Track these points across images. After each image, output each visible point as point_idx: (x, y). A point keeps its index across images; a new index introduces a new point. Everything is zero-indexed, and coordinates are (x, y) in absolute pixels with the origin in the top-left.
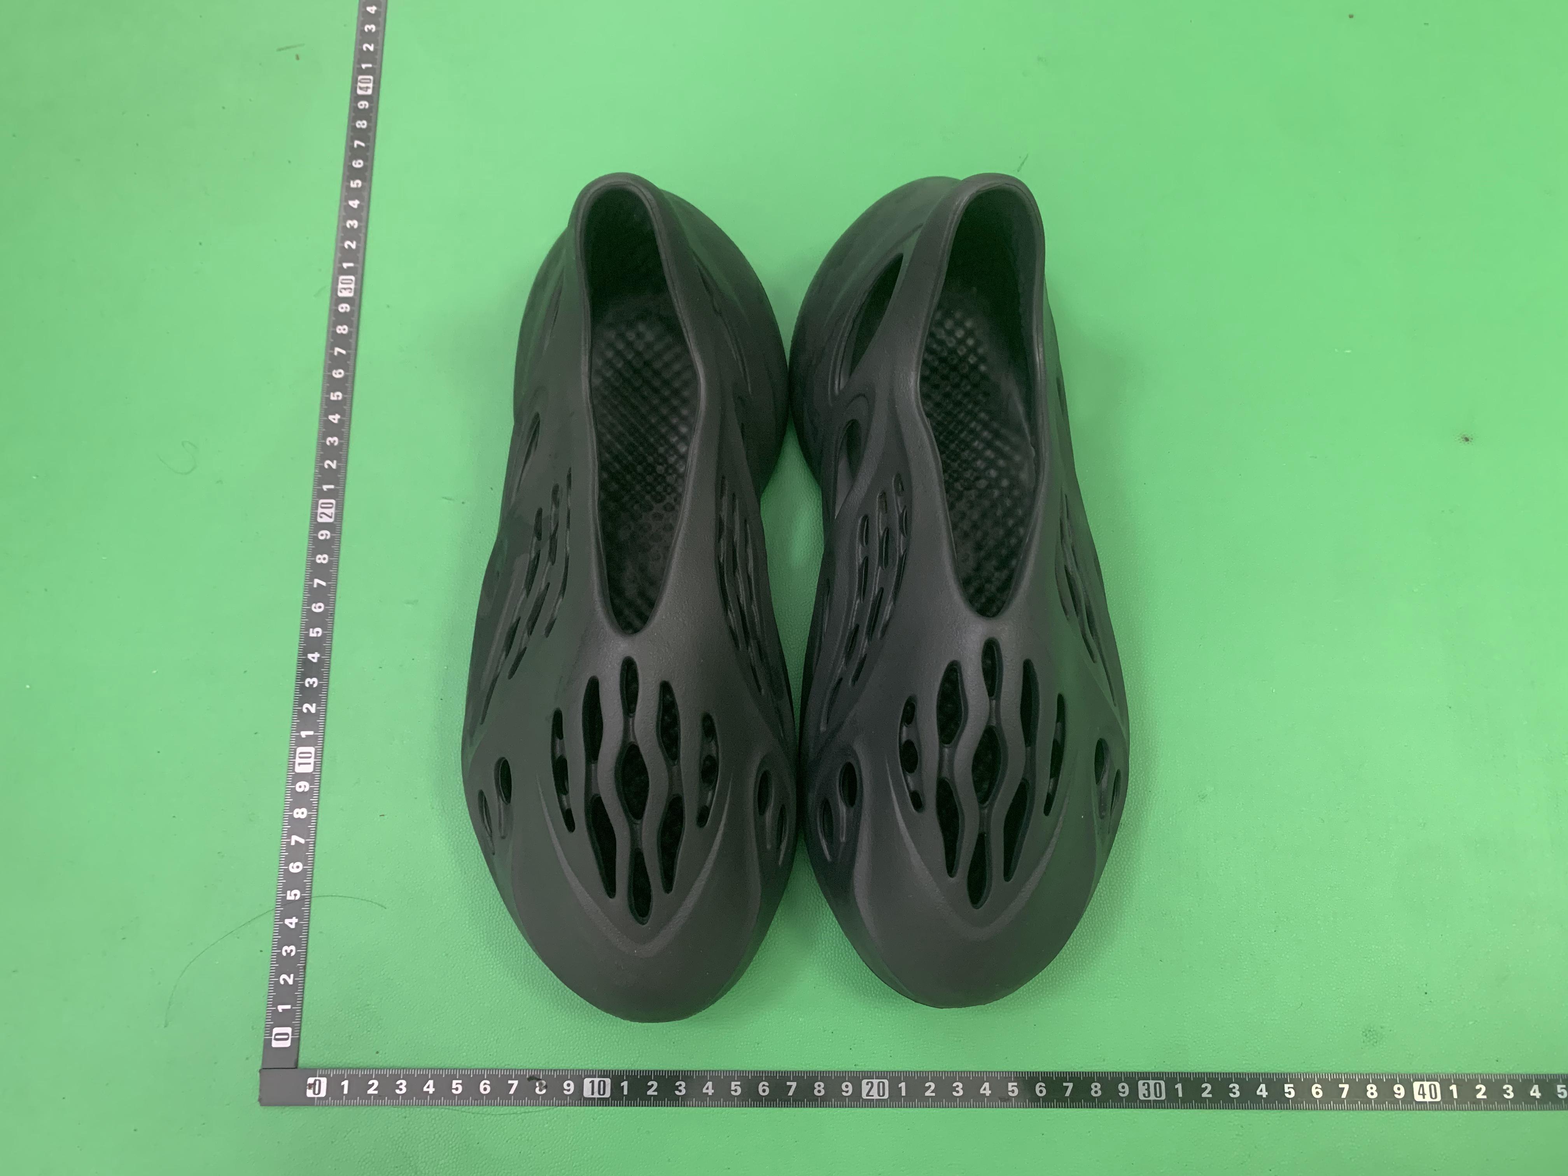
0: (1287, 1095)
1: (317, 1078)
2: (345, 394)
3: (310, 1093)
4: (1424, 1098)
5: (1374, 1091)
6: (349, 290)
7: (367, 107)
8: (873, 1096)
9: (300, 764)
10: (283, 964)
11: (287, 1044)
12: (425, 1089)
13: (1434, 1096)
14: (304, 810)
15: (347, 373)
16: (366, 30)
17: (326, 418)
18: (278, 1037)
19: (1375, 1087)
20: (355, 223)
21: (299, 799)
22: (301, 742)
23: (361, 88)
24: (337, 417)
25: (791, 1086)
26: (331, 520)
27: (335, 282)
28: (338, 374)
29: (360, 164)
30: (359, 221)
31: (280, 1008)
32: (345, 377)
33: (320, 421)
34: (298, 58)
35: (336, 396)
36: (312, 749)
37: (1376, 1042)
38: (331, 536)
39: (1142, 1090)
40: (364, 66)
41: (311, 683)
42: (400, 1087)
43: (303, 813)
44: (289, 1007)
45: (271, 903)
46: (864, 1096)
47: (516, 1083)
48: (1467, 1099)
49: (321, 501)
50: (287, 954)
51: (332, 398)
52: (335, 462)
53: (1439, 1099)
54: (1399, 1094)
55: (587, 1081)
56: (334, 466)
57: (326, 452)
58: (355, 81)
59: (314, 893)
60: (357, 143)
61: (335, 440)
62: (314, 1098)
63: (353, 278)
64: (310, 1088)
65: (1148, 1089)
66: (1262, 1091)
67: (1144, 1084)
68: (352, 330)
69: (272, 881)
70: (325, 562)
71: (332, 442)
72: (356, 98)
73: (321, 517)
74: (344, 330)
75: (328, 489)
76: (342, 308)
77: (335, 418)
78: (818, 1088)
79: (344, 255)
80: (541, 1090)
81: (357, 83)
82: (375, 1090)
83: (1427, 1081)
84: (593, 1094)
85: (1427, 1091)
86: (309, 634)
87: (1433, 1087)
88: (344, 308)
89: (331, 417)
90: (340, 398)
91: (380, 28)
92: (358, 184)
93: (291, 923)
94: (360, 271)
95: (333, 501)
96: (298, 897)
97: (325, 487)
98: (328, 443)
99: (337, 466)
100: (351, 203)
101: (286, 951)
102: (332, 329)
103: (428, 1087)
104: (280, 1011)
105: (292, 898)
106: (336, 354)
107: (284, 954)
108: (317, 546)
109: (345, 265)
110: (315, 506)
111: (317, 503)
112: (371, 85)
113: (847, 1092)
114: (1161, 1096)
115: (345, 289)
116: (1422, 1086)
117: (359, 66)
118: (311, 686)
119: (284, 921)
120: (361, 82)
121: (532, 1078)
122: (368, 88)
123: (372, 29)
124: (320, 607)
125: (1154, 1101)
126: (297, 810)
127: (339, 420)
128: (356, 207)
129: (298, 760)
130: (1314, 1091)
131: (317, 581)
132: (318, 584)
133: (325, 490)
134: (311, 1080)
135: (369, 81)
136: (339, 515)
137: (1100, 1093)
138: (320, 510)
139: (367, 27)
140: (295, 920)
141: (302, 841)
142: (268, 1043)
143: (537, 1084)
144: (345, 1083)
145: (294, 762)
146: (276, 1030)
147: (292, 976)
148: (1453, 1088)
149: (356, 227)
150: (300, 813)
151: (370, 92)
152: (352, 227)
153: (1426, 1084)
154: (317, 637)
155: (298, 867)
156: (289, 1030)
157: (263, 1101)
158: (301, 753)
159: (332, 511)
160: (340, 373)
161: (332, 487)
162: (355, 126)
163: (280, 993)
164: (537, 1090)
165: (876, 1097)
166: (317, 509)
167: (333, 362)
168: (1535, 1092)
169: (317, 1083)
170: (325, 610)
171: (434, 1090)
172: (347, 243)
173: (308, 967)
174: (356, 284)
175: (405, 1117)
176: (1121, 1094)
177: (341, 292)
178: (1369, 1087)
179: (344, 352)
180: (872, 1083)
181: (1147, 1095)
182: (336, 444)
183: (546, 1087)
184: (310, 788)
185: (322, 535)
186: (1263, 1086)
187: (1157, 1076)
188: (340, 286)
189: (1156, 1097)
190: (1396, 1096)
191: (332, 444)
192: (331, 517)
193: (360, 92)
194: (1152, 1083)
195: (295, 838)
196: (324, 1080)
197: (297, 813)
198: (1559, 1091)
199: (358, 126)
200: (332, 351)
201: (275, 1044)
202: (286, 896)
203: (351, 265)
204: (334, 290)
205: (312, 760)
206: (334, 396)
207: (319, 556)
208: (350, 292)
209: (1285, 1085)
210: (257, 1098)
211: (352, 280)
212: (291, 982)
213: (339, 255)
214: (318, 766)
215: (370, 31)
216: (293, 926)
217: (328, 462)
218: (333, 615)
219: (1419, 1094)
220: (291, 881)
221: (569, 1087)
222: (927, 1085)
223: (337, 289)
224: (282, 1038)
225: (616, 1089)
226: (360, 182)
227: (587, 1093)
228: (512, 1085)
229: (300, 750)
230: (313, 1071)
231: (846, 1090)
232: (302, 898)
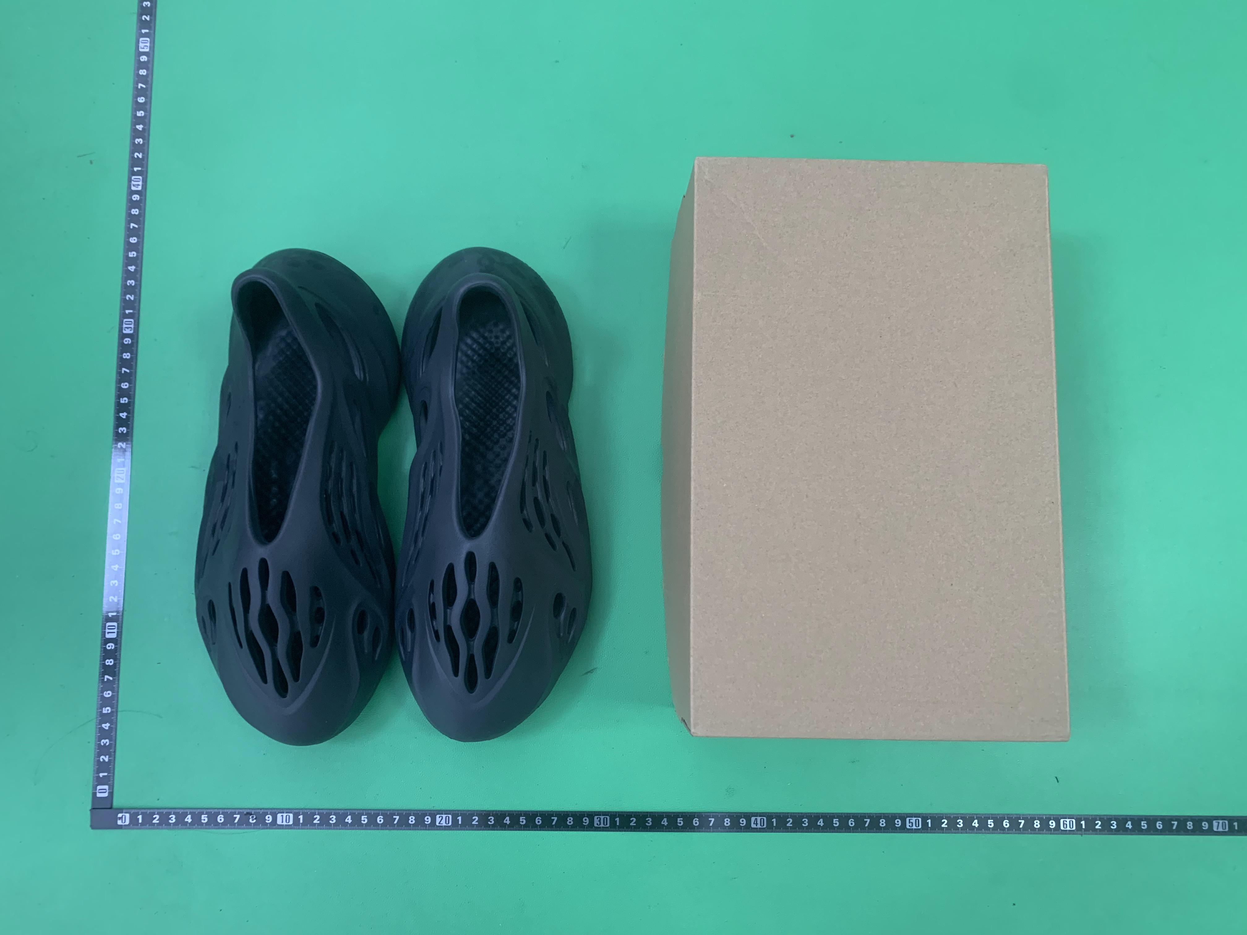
0: (679, 824)
2: (130, 399)
3: (119, 822)
4: (757, 826)
5: (728, 822)
6: (130, 329)
7: (138, 199)
8: (442, 824)
9: (108, 633)
10: (102, 750)
11: (106, 795)
12: (186, 820)
13: (762, 825)
14: (112, 660)
15: (131, 385)
16: (136, 142)
17: (118, 415)
18: (100, 791)
19: (729, 820)
20: (132, 282)
21: (108, 654)
22: (109, 619)
23: (134, 185)
24: (125, 414)
25: (395, 819)
26: (123, 482)
27: (121, 323)
28: (125, 386)
29: (135, 240)
30: (136, 281)
31: (101, 775)
32: (130, 388)
33: (114, 417)
34: (91, 162)
35: (124, 400)
36: (115, 624)
37: (733, 795)
38: (123, 492)
39: (596, 821)
40: (135, 169)
42: (172, 819)
43: (111, 662)
44: (106, 774)
45: (93, 715)
46: (437, 824)
47: (238, 816)
48: (781, 826)
49: (116, 469)
51: (122, 402)
52: (124, 444)
53: (764, 826)
54: (743, 824)
55: (279, 816)
56: (124, 446)
57: (118, 437)
58: (130, 180)
59: (119, 709)
60: (132, 225)
61: (124, 429)
62: (123, 825)
63: (132, 320)
64: (119, 820)
65: (600, 821)
66: (665, 822)
67: (597, 818)
68: (132, 356)
69: (94, 701)
70: (120, 508)
71: (122, 430)
72: (131, 192)
73: (116, 479)
74: (128, 356)
75: (120, 461)
77: (123, 415)
78: (411, 820)
79: (126, 304)
80: (253, 820)
81: (131, 182)
82: (157, 820)
83: (759, 816)
84: (282, 822)
85: (759, 822)
86: (111, 554)
87: (762, 820)
88: (127, 341)
89: (121, 414)
90: (126, 402)
91: (146, 141)
94: (136, 316)
95: (124, 469)
96: (109, 712)
98: (120, 431)
99: (126, 446)
100: (130, 268)
101: (104, 742)
102: (120, 356)
103: (188, 819)
105: (106, 712)
106: (123, 372)
107: (103, 744)
108: (115, 498)
109: (127, 312)
111: (114, 470)
112: (140, 183)
113: (428, 822)
114: (607, 824)
115: (128, 328)
116: (756, 819)
117: (132, 169)
118: (114, 585)
119: (102, 725)
120: (134, 181)
121: (247, 814)
122: (138, 185)
123: (140, 142)
124: (117, 537)
125: (603, 827)
126: (107, 660)
127: (126, 416)
128: (133, 271)
129: (107, 631)
130: (693, 822)
131: (115, 520)
132: (117, 522)
133: (118, 462)
134: (120, 815)
135: (139, 180)
136: (128, 478)
137: (572, 823)
138: (116, 475)
140: (108, 725)
141: (111, 678)
142: (94, 794)
143: (251, 817)
144: (140, 817)
145: (105, 631)
146: (99, 787)
147: (107, 756)
148: (774, 820)
149: (133, 285)
150: (109, 662)
151: (140, 188)
152: (131, 285)
153: (759, 818)
154: (117, 555)
155: (109, 694)
156: (106, 787)
157: (93, 827)
158: (109, 626)
159: (123, 476)
161: (123, 460)
162: (131, 213)
163: (100, 767)
164: (251, 821)
165: (444, 824)
166: (114, 474)
167: (121, 378)
168: (821, 823)
169: (124, 817)
170: (121, 539)
171: (191, 820)
172: (128, 296)
173: (117, 752)
174: (135, 325)
176: (584, 824)
177: (125, 330)
178: (725, 820)
179: (128, 371)
180: (442, 817)
181: (599, 824)
182: (125, 432)
183: (256, 819)
184: (115, 647)
185: (117, 491)
186: (665, 819)
187: (605, 814)
188: (124, 326)
189: (604, 825)
190: (741, 825)
191: (122, 432)
192: (123, 479)
193: (133, 188)
194: (602, 817)
195: (106, 677)
196: (128, 815)
198: (834, 822)
199: (133, 213)
200: (120, 371)
201: (99, 795)
202: (102, 711)
203: (131, 311)
205: (115, 630)
206: (122, 400)
207: (116, 504)
209: (678, 819)
210: (89, 824)
211: (131, 322)
212: (107, 760)
213: (123, 304)
214: (120, 633)
216: (107, 728)
217: (120, 444)
218: (125, 541)
219: (754, 824)
220: (105, 702)
221: (269, 819)
222: (474, 818)
223: (122, 328)
224: (103, 792)
225: (296, 819)
226: (135, 253)
227: (279, 822)
228: (236, 817)
229: (108, 624)
230: (121, 810)
231: (427, 820)
232: (112, 712)
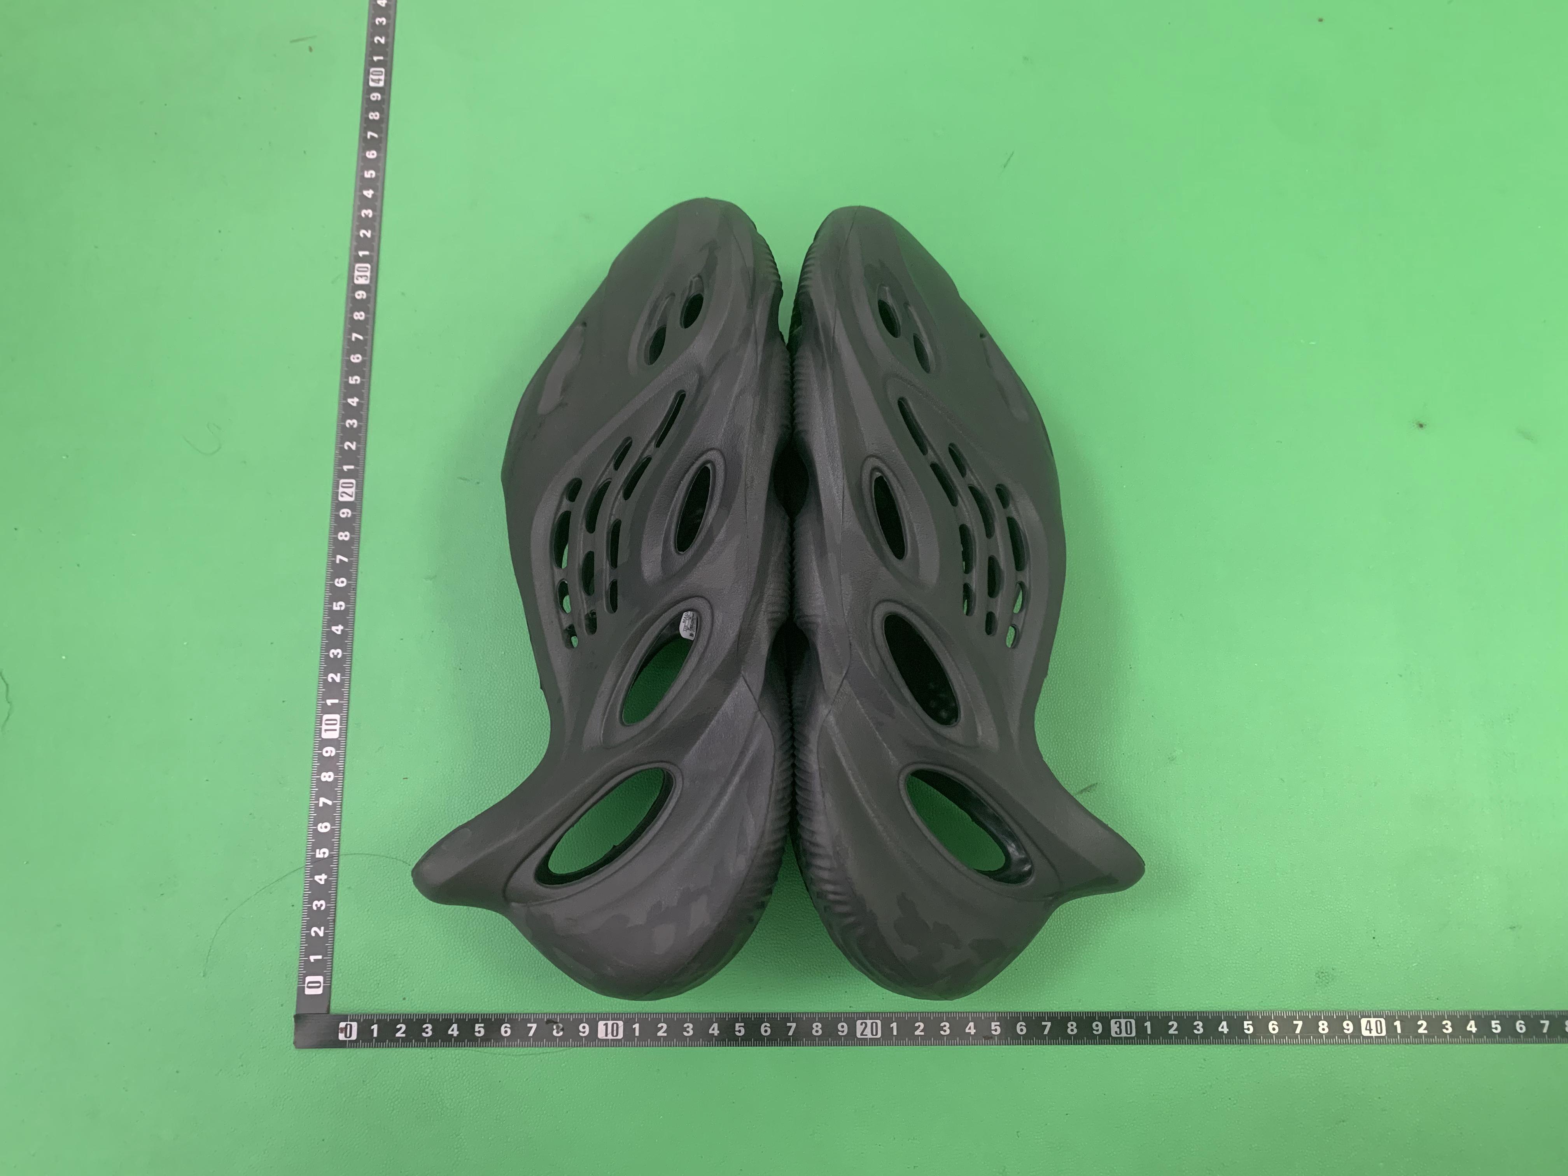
0: (1246, 1031)
1: (349, 1023)
2: (364, 378)
3: (341, 1037)
4: (1370, 1033)
5: (1325, 1027)
6: (366, 278)
7: (379, 98)
8: (867, 1035)
9: (326, 730)
10: (314, 918)
11: (319, 991)
12: (450, 1032)
13: (1379, 1031)
14: (331, 774)
15: (365, 358)
16: (377, 23)
17: (344, 402)
18: (310, 985)
19: (1326, 1023)
20: (369, 213)
21: (326, 764)
22: (327, 710)
23: (373, 80)
24: (356, 400)
25: (791, 1027)
26: (352, 499)
27: (351, 270)
28: (356, 359)
29: (373, 154)
30: (374, 210)
31: (312, 958)
32: (363, 362)
33: (339, 403)
34: (311, 49)
35: (354, 380)
36: (337, 717)
37: (1328, 983)
38: (352, 515)
39: (1114, 1028)
40: (375, 58)
41: (335, 654)
42: (426, 1030)
43: (330, 777)
44: (320, 957)
45: (301, 860)
46: (858, 1035)
47: (534, 1026)
48: (1410, 1033)
49: (342, 481)
50: (318, 908)
51: (351, 382)
52: (355, 443)
53: (1384, 1033)
54: (1348, 1030)
55: (601, 1024)
56: (353, 447)
57: (345, 434)
58: (367, 73)
59: (342, 851)
60: (370, 134)
61: (354, 422)
62: (346, 1041)
63: (368, 266)
64: (342, 1032)
65: (1120, 1027)
66: (1224, 1028)
67: (1116, 1023)
68: (368, 316)
69: (303, 839)
70: (347, 539)
71: (351, 424)
72: (368, 90)
73: (342, 496)
74: (361, 316)
75: (348, 469)
76: (359, 295)
77: (353, 401)
78: (816, 1029)
79: (359, 243)
80: (558, 1032)
81: (369, 75)
82: (403, 1033)
83: (1374, 1017)
84: (606, 1035)
85: (1373, 1027)
86: (332, 607)
87: (1378, 1023)
88: (361, 295)
89: (350, 401)
90: (358, 382)
91: (391, 21)
92: (372, 174)
93: (321, 880)
94: (375, 259)
95: (353, 481)
96: (326, 856)
97: (345, 468)
98: (348, 426)
99: (357, 447)
100: (365, 193)
101: (316, 905)
102: (349, 315)
103: (453, 1030)
104: (312, 961)
105: (321, 856)
106: (353, 339)
107: (315, 908)
108: (339, 524)
109: (361, 253)
110: (336, 486)
111: (338, 482)
112: (382, 77)
113: (843, 1032)
114: (1131, 1033)
115: (361, 277)
116: (1369, 1022)
117: (370, 59)
118: (336, 656)
119: (314, 878)
120: (372, 74)
121: (549, 1022)
122: (379, 80)
123: (383, 21)
124: (342, 582)
125: (1125, 1038)
126: (324, 774)
127: (358, 403)
128: (370, 196)
129: (324, 727)
130: (1270, 1027)
131: (339, 557)
132: (341, 560)
133: (345, 470)
134: (342, 1025)
135: (381, 73)
136: (359, 494)
137: (1075, 1031)
138: (341, 490)
139: (378, 20)
140: (324, 877)
141: (330, 803)
142: (301, 990)
143: (555, 1027)
144: (375, 1027)
145: (321, 728)
146: (309, 979)
147: (322, 928)
148: (1397, 1023)
149: (370, 216)
150: (327, 777)
151: (381, 84)
152: (367, 216)
153: (1373, 1021)
154: (340, 611)
155: (326, 827)
156: (320, 979)
158: (327, 720)
159: (351, 491)
160: (358, 358)
161: (352, 467)
162: (368, 118)
163: (312, 945)
164: (555, 1033)
165: (869, 1036)
166: (338, 488)
167: (351, 347)
168: (1472, 1027)
169: (349, 1026)
170: (348, 585)
171: (458, 1033)
172: (362, 232)
173: (337, 921)
174: (371, 272)
175: (432, 1058)
176: (1095, 1032)
177: (357, 279)
178: (1320, 1023)
179: (361, 337)
180: (866, 1024)
181: (1118, 1033)
182: (355, 426)
183: (563, 1030)
184: (336, 753)
185: (343, 513)
186: (1224, 1023)
187: (1127, 1015)
188: (356, 273)
189: (1127, 1034)
190: (1346, 1031)
191: (351, 426)
192: (351, 496)
193: (372, 84)
194: (1123, 1021)
195: (322, 800)
196: (355, 1025)
197: (325, 777)
198: (1493, 1026)
199: (371, 118)
200: (349, 337)
201: (308, 992)
202: (315, 855)
203: (367, 253)
204: (351, 277)
205: (337, 727)
206: (352, 380)
207: (341, 533)
208: (366, 280)
209: (1245, 1022)
210: (292, 1041)
211: (367, 268)
212: (321, 934)
213: (355, 243)
214: (344, 732)
215: (381, 24)
216: (322, 882)
217: (348, 443)
218: (355, 589)
219: (1366, 1029)
220: (320, 840)
221: (584, 1029)
222: (917, 1025)
223: (353, 277)
224: (314, 986)
225: (629, 1030)
226: (373, 172)
227: (601, 1035)
228: (531, 1027)
229: (326, 717)
230: (344, 1018)
231: (842, 1030)
232: (331, 856)
